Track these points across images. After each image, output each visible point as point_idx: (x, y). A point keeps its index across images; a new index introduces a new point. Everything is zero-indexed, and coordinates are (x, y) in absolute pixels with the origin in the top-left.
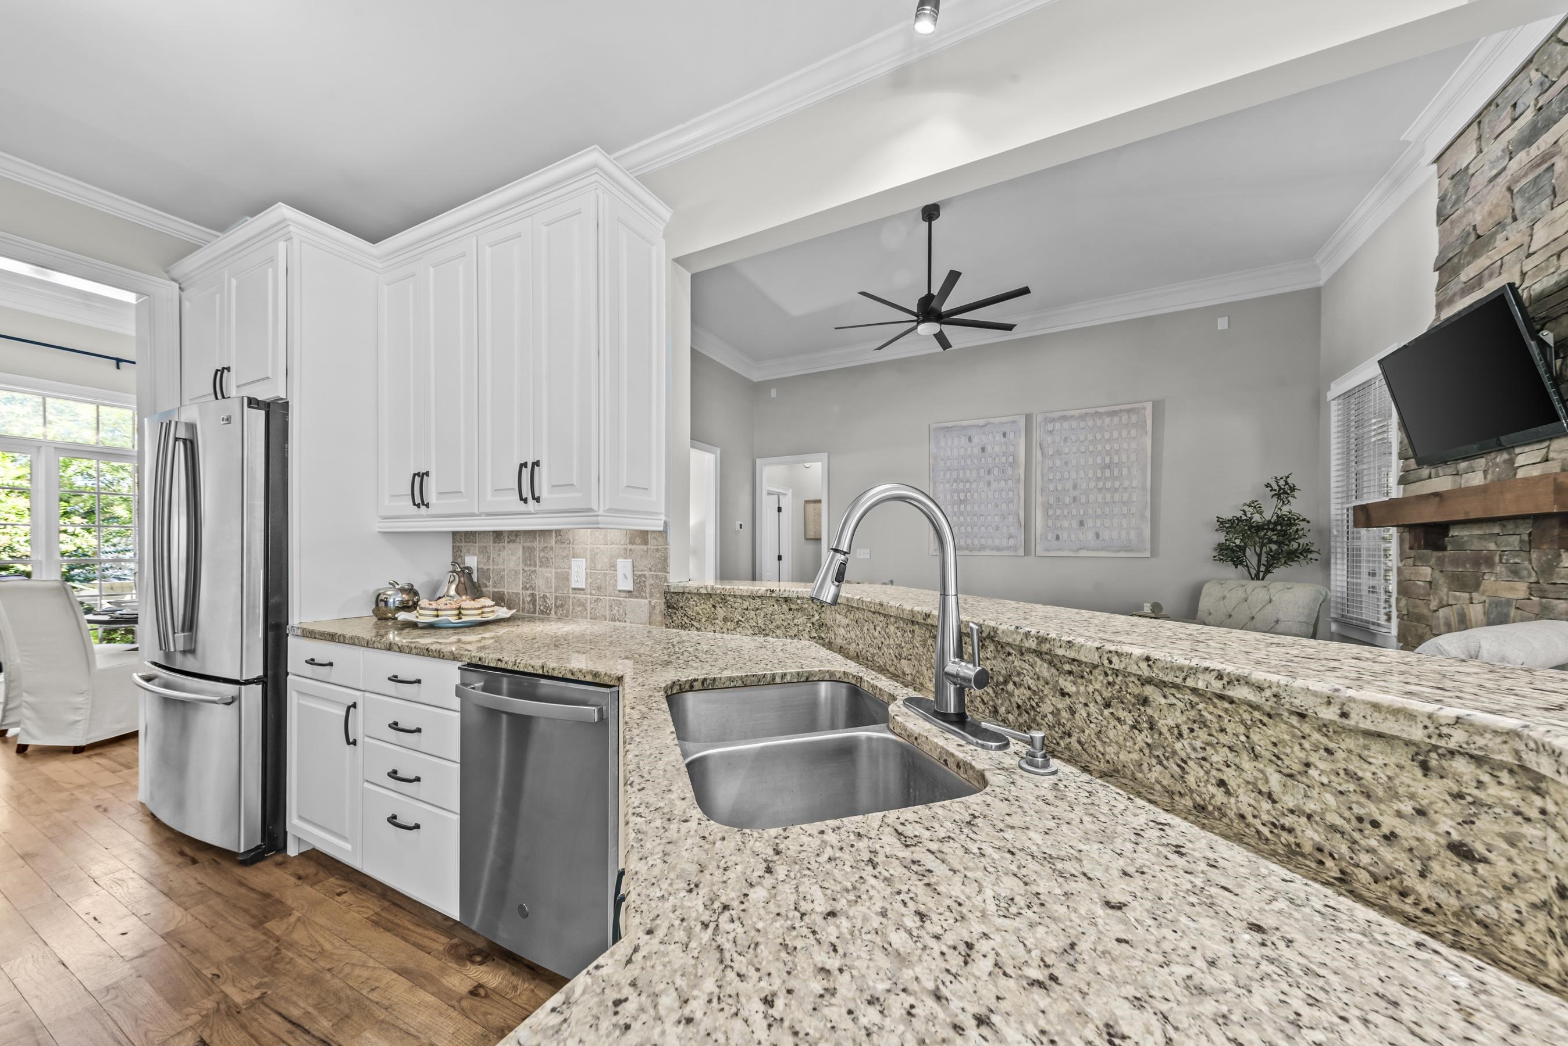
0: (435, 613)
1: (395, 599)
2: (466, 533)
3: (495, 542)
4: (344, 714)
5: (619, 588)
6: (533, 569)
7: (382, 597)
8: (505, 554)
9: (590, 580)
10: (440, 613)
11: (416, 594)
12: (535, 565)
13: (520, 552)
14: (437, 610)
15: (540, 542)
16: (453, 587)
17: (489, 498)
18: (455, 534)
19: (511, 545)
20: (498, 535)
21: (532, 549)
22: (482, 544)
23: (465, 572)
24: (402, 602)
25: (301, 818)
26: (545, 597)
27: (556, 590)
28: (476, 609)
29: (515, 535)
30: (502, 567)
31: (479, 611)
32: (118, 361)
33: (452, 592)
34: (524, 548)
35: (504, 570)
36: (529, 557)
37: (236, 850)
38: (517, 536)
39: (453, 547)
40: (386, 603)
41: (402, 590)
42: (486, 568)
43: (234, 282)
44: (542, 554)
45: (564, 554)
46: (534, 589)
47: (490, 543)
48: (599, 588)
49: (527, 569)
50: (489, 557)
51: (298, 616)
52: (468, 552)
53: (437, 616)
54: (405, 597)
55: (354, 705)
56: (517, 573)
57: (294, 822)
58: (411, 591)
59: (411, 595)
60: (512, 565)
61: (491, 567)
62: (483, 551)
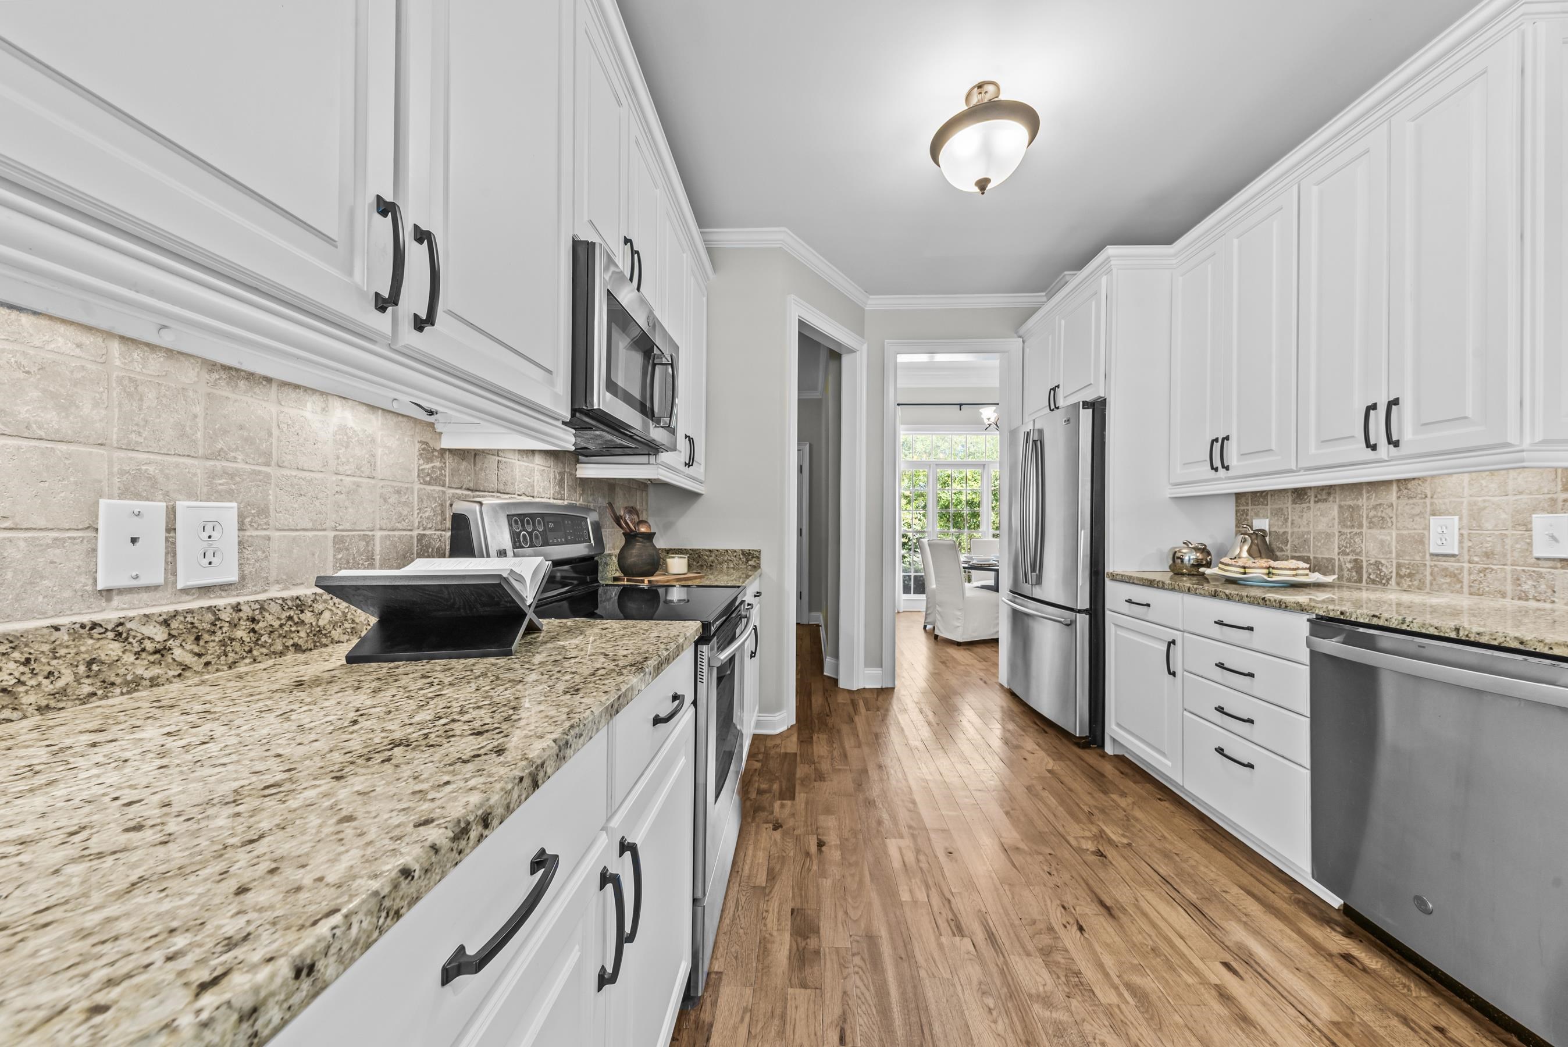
0: (1242, 570)
1: (1190, 557)
2: (1254, 494)
3: (1294, 502)
4: (1165, 649)
5: (1537, 554)
6: (1356, 530)
7: (1179, 554)
8: (1309, 515)
9: (1467, 544)
10: (1247, 570)
11: (1209, 554)
12: (1361, 526)
13: (1335, 512)
14: (1244, 568)
15: (1368, 498)
16: (1246, 548)
17: (1313, 450)
18: (1238, 496)
19: (1320, 505)
20: (1299, 494)
21: (1355, 509)
22: (1275, 506)
23: (1260, 535)
24: (1197, 560)
25: (1119, 725)
26: (1377, 564)
27: (1398, 556)
28: (1290, 569)
29: (1327, 491)
30: (1306, 530)
31: (1294, 572)
32: (961, 405)
33: (1245, 554)
34: (1340, 507)
35: (1309, 533)
36: (1350, 517)
37: (1073, 733)
38: (1329, 494)
39: (1237, 511)
40: (1182, 560)
41: (1196, 549)
42: (1282, 531)
43: (1063, 322)
44: (1372, 513)
45: (1417, 510)
46: (1360, 553)
47: (1288, 504)
48: (1488, 555)
49: (1345, 530)
50: (1286, 520)
51: (1113, 564)
52: (1257, 515)
53: (1245, 573)
54: (1199, 555)
55: (1174, 642)
56: (1329, 536)
57: (1112, 728)
58: (1204, 550)
59: (1205, 554)
60: (1322, 527)
61: (1289, 530)
62: (1278, 513)
